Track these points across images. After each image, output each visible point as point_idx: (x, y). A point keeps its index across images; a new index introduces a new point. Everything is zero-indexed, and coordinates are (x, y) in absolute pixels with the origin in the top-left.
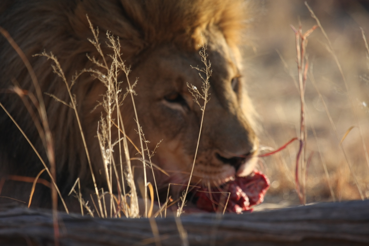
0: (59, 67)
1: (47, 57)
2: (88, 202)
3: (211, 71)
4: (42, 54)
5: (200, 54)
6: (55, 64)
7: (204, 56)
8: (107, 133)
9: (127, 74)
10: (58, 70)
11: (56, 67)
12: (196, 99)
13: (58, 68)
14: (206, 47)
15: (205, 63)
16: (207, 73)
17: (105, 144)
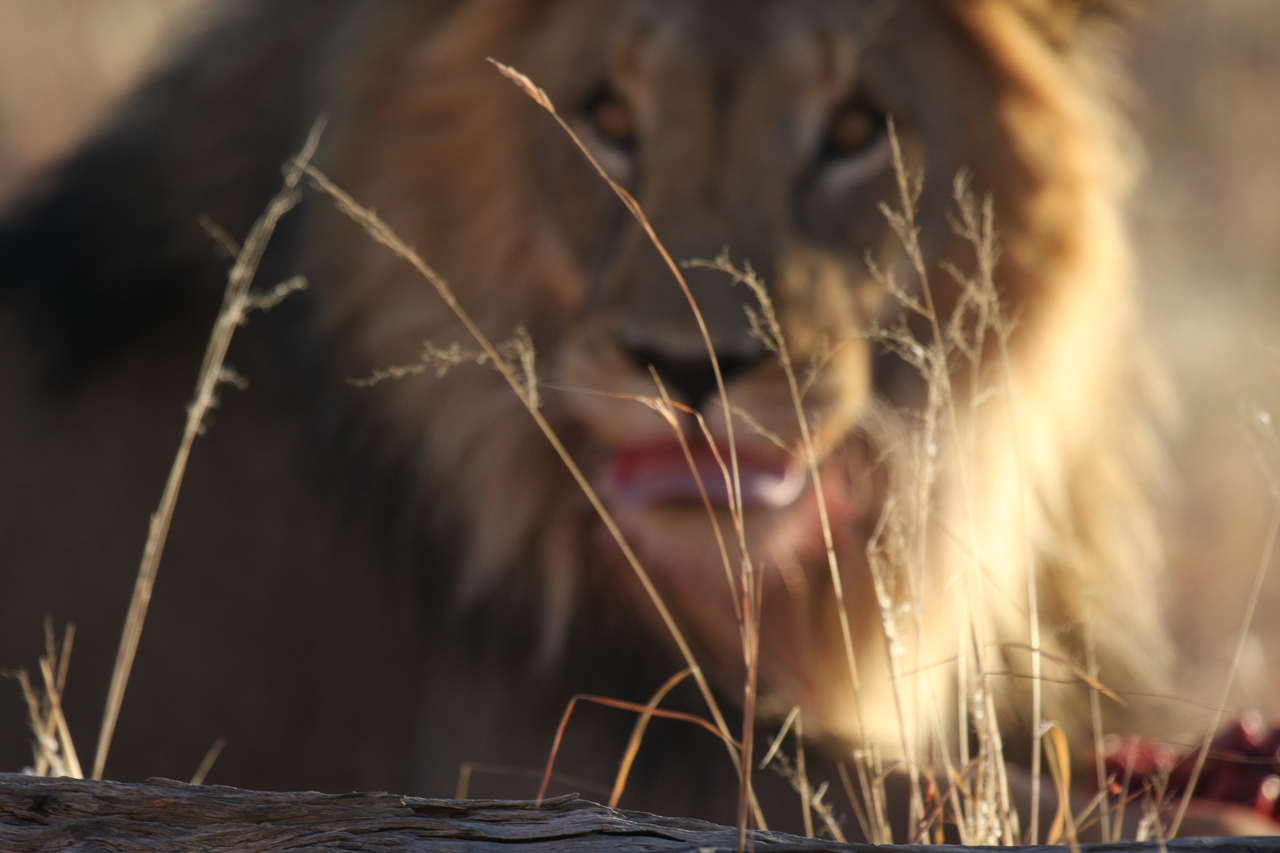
1: (730, 276)
2: (824, 788)
4: (714, 262)
6: (756, 305)
11: (761, 316)
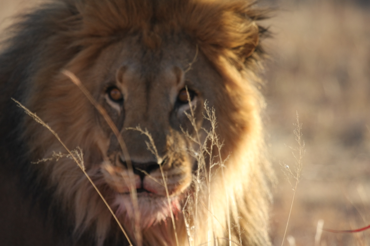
0: (153, 143)
3: (305, 151)
4: (136, 128)
5: (294, 132)
7: (299, 136)
8: (193, 210)
9: (219, 149)
10: (152, 147)
11: (150, 144)
12: (288, 179)
13: (152, 145)
14: (301, 126)
15: (299, 143)
16: (300, 153)
17: (191, 221)
